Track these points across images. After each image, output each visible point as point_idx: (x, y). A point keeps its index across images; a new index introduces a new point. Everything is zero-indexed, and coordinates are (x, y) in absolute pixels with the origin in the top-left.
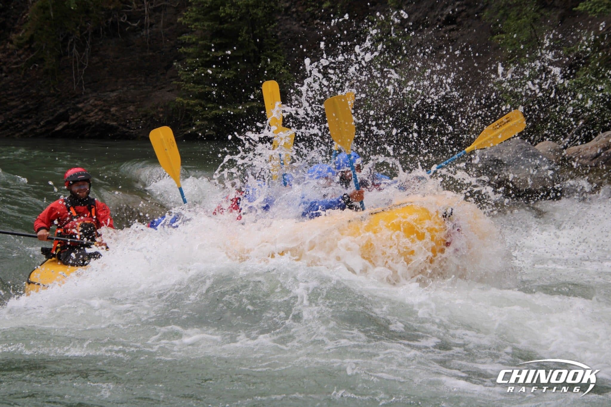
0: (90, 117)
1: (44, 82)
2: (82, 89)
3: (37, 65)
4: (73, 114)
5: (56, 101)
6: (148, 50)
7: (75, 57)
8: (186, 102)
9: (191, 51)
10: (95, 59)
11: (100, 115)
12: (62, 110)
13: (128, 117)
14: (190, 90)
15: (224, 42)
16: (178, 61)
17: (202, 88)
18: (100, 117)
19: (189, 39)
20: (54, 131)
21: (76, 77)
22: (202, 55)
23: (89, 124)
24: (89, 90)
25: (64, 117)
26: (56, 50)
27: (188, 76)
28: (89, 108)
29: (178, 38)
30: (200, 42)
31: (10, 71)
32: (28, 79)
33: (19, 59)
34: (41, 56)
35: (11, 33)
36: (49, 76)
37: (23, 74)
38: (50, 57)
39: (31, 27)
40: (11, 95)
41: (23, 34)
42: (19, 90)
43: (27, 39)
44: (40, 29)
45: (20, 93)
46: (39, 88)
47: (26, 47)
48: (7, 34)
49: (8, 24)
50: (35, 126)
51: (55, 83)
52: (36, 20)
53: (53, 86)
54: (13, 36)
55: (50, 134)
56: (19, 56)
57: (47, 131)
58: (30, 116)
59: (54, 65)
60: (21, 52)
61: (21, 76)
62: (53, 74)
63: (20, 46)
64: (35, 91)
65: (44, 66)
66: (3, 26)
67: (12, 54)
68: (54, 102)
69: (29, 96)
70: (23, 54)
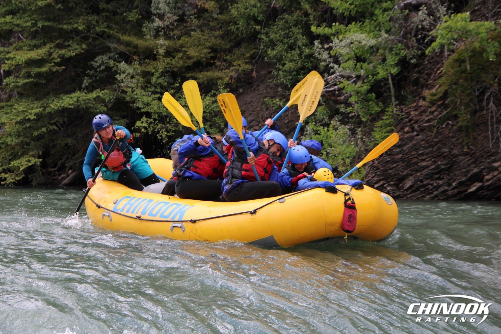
1: (458, 140)
2: (498, 147)
3: (450, 122)
4: (488, 174)
5: (470, 160)
7: (492, 112)
12: (476, 170)
20: (467, 193)
21: (492, 134)
25: (478, 177)
26: (472, 105)
31: (422, 130)
32: (440, 137)
33: (432, 116)
34: (454, 113)
35: (424, 89)
36: (463, 134)
37: (435, 132)
38: (465, 113)
39: (445, 81)
40: (422, 154)
41: (437, 90)
42: (431, 149)
43: (441, 95)
44: (455, 84)
45: (431, 152)
46: (452, 146)
47: (439, 103)
48: (420, 90)
49: (421, 80)
50: (446, 188)
51: (469, 140)
52: (450, 74)
53: (467, 144)
54: (426, 93)
55: (463, 195)
56: (432, 113)
57: (459, 193)
58: (442, 177)
59: (468, 122)
60: (433, 109)
61: (433, 134)
62: (467, 132)
63: (433, 103)
64: (447, 150)
65: (458, 122)
66: (416, 82)
67: (424, 111)
68: (468, 161)
69: (441, 156)
70: (435, 111)
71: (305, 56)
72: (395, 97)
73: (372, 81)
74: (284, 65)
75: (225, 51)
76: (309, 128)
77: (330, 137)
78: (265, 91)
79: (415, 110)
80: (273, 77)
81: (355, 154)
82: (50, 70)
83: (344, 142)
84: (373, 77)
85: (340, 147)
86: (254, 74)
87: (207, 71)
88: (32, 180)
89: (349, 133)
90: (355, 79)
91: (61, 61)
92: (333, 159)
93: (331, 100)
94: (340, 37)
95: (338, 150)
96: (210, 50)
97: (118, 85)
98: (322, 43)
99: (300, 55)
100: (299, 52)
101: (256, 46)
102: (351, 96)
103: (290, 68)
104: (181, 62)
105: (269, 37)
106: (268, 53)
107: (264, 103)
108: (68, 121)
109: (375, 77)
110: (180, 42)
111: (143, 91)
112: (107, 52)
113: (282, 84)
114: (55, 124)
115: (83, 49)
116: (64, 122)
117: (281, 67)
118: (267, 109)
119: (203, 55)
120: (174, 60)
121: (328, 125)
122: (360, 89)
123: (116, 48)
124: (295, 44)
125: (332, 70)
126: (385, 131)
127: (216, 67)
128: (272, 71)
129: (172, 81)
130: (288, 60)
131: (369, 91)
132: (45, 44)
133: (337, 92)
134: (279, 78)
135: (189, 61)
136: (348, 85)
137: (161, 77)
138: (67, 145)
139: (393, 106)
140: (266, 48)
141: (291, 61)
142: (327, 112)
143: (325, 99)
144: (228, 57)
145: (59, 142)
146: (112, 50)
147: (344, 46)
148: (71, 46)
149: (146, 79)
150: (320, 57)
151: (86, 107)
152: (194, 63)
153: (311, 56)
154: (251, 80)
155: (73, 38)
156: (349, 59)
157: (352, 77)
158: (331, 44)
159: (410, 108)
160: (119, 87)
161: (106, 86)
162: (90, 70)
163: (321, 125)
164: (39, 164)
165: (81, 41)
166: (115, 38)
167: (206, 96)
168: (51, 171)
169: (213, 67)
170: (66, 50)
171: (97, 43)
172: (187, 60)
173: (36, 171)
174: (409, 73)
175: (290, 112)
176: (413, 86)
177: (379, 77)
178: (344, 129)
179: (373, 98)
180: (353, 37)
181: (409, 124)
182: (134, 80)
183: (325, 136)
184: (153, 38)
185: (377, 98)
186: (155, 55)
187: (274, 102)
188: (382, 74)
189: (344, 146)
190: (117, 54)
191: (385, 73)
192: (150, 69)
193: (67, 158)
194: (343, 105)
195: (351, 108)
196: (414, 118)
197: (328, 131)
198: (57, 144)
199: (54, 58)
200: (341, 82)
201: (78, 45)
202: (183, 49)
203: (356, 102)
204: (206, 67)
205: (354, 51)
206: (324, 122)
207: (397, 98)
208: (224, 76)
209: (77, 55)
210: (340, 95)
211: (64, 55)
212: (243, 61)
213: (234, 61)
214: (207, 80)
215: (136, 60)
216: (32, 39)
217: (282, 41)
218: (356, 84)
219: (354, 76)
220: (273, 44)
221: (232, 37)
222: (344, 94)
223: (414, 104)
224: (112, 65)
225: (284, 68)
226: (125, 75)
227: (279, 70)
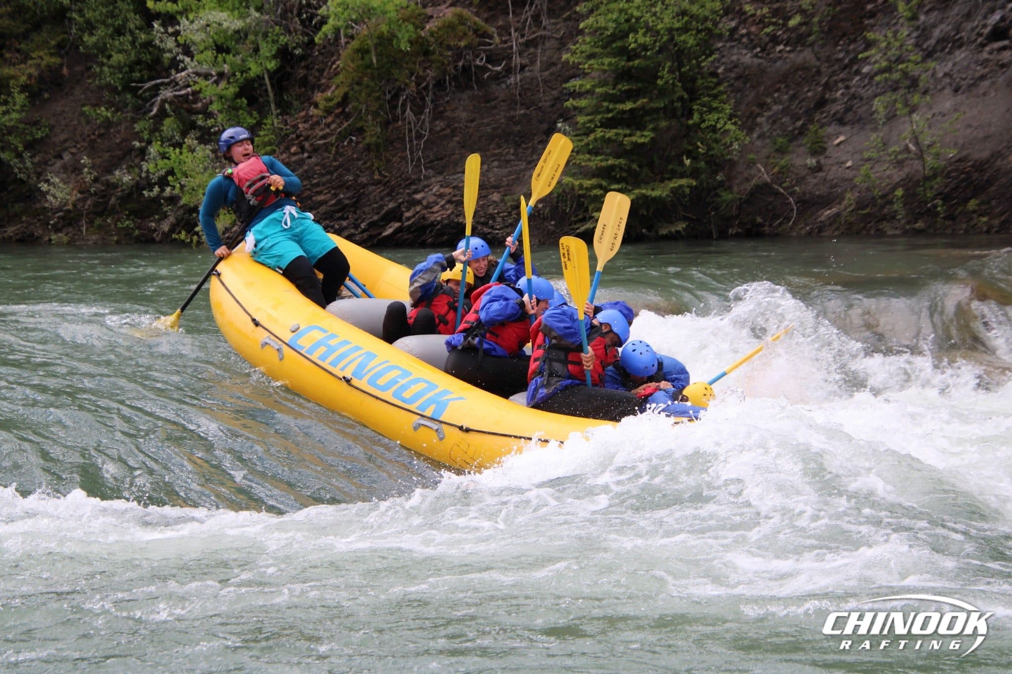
0: (433, 213)
1: (365, 163)
2: (421, 171)
3: (354, 138)
4: (408, 210)
5: (383, 190)
6: (518, 106)
7: (409, 123)
8: (577, 183)
9: (583, 105)
10: (440, 124)
11: (447, 210)
12: (391, 205)
13: (491, 210)
14: (583, 164)
15: (634, 87)
16: (565, 121)
17: (601, 161)
18: (449, 212)
19: (581, 86)
20: (381, 237)
21: (412, 153)
22: (602, 109)
23: (432, 225)
24: (431, 172)
25: (395, 215)
26: (382, 113)
27: (580, 144)
28: (432, 199)
29: (564, 85)
30: (598, 90)
31: (315, 150)
32: (341, 160)
33: (328, 130)
34: (359, 125)
35: (315, 92)
36: (372, 154)
37: (333, 152)
38: (373, 125)
39: (344, 80)
40: (317, 185)
41: (333, 91)
42: (328, 177)
43: (339, 99)
44: (358, 84)
45: (329, 181)
46: (358, 172)
47: (337, 111)
48: (310, 93)
49: (311, 78)
50: (352, 231)
51: (381, 163)
52: (351, 70)
53: (378, 169)
54: (318, 97)
55: (375, 241)
56: (328, 125)
57: (371, 237)
58: (345, 216)
59: (378, 137)
60: (330, 119)
61: (331, 156)
62: (378, 151)
63: (328, 111)
64: (351, 178)
65: (364, 138)
66: (304, 82)
67: (318, 123)
68: (380, 192)
69: (343, 186)
70: (333, 122)
71: (141, 44)
72: (276, 104)
73: (242, 80)
74: (109, 57)
75: (17, 37)
76: (152, 150)
77: (185, 162)
78: (83, 96)
79: (305, 122)
80: (94, 76)
83: (205, 169)
84: (242, 75)
85: (200, 176)
86: (65, 71)
89: (212, 156)
90: (215, 78)
93: (182, 108)
94: (191, 17)
95: (197, 181)
98: (164, 25)
99: (133, 43)
100: (130, 38)
101: (65, 30)
102: (211, 102)
103: (120, 62)
105: (84, 16)
106: (85, 40)
107: (83, 114)
109: (244, 75)
113: (108, 86)
117: (105, 60)
118: (88, 123)
121: (180, 145)
122: (224, 92)
124: (124, 26)
125: (182, 65)
126: (263, 152)
127: (5, 60)
128: (91, 67)
130: (116, 50)
131: (238, 96)
133: (191, 97)
134: (103, 76)
136: (207, 86)
139: (274, 117)
140: (80, 33)
141: (120, 52)
142: (178, 126)
143: (173, 107)
144: (22, 46)
147: (198, 30)
150: (162, 45)
153: (149, 44)
154: (60, 80)
156: (206, 49)
157: (212, 76)
158: (177, 27)
159: (297, 119)
163: (170, 145)
174: (292, 68)
175: (123, 126)
176: (300, 88)
177: (252, 74)
178: (204, 150)
179: (244, 105)
180: (210, 17)
181: (296, 142)
183: (177, 161)
185: (250, 104)
187: (99, 112)
188: (255, 69)
189: (206, 175)
191: (259, 69)
194: (200, 116)
195: (213, 120)
196: (304, 133)
197: (181, 153)
200: (195, 83)
203: (220, 111)
205: (212, 37)
206: (174, 141)
207: (278, 105)
208: (19, 74)
210: (195, 101)
212: (46, 51)
213: (33, 52)
217: (103, 23)
218: (218, 85)
220: (90, 27)
221: (27, 16)
222: (201, 100)
223: (303, 114)
225: (110, 62)
227: (102, 64)
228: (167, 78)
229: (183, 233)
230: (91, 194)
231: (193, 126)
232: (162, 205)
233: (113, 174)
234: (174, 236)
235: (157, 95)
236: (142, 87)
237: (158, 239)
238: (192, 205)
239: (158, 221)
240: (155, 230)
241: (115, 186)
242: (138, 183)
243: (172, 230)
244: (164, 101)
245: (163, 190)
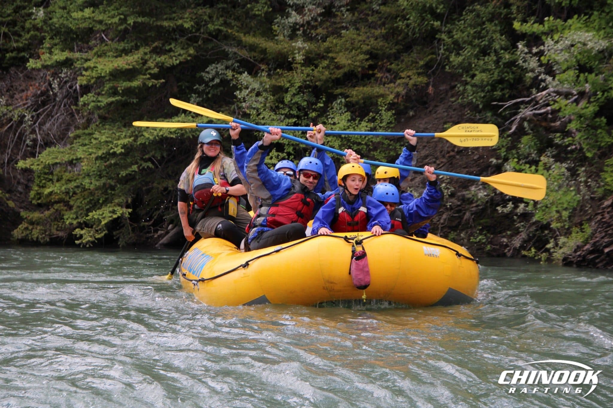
71: (504, 64)
73: (602, 99)
74: (473, 76)
75: (389, 57)
76: (508, 167)
78: (446, 114)
80: (457, 95)
81: (575, 204)
82: (144, 84)
83: (560, 187)
84: (603, 95)
85: (554, 194)
86: (431, 90)
87: (364, 86)
88: (118, 239)
89: (567, 174)
90: (576, 97)
91: (159, 72)
92: (543, 211)
93: (541, 126)
94: (556, 37)
96: (368, 57)
97: (237, 106)
98: (529, 46)
99: (497, 62)
100: (495, 58)
101: (433, 50)
102: (570, 121)
103: (483, 81)
104: (327, 73)
105: (452, 37)
106: (451, 60)
108: (168, 155)
109: (606, 94)
110: (326, 44)
111: (272, 114)
112: (223, 59)
113: (470, 103)
114: (150, 160)
115: (190, 55)
116: (163, 157)
117: (469, 79)
119: (358, 64)
120: (316, 70)
121: (536, 163)
122: (583, 112)
123: (235, 53)
124: (489, 47)
125: (543, 84)
127: (376, 80)
128: (455, 86)
129: (314, 100)
130: (480, 69)
131: (597, 114)
132: (137, 48)
133: (550, 116)
134: (466, 94)
135: (338, 72)
136: (566, 106)
137: (298, 94)
138: (166, 189)
140: (447, 53)
141: (484, 71)
142: (535, 144)
143: (532, 125)
144: (393, 66)
145: (155, 185)
146: (230, 56)
147: (562, 50)
148: (173, 51)
149: (277, 96)
150: (525, 65)
151: (193, 136)
152: (345, 74)
153: (512, 64)
154: (425, 99)
155: (176, 40)
156: (568, 68)
157: (572, 95)
158: (542, 48)
160: (240, 108)
161: (221, 106)
162: (200, 85)
163: (526, 163)
164: (127, 215)
165: (187, 44)
166: (234, 39)
167: (361, 120)
168: (144, 226)
169: (372, 80)
170: (166, 56)
171: (210, 46)
172: (335, 70)
173: (124, 226)
177: (612, 94)
178: (560, 168)
179: (603, 125)
180: (575, 37)
182: (260, 99)
184: (287, 39)
185: (609, 123)
186: (290, 63)
189: (560, 192)
190: (237, 61)
192: (283, 82)
193: (166, 208)
194: (558, 135)
195: (570, 139)
197: (537, 171)
198: (152, 188)
199: (150, 68)
200: (555, 101)
201: (183, 49)
202: (330, 55)
203: (578, 130)
204: (362, 79)
205: (576, 57)
206: (530, 158)
208: (388, 93)
209: (180, 62)
210: (554, 120)
211: (163, 63)
212: (415, 71)
213: (402, 72)
214: (363, 98)
215: (263, 70)
216: (119, 41)
217: (470, 43)
218: (578, 104)
219: (575, 92)
220: (457, 47)
221: (400, 38)
222: (560, 119)
224: (230, 77)
225: (473, 81)
226: (247, 91)
227: (466, 83)
228: (528, 97)
229: (533, 250)
230: (447, 209)
231: (550, 144)
232: (515, 221)
233: (469, 190)
234: (524, 253)
235: (516, 114)
236: (503, 106)
237: (509, 254)
238: (545, 223)
239: (511, 237)
240: (507, 246)
241: (470, 201)
242: (492, 199)
243: (522, 247)
244: (523, 119)
245: (516, 207)
